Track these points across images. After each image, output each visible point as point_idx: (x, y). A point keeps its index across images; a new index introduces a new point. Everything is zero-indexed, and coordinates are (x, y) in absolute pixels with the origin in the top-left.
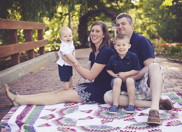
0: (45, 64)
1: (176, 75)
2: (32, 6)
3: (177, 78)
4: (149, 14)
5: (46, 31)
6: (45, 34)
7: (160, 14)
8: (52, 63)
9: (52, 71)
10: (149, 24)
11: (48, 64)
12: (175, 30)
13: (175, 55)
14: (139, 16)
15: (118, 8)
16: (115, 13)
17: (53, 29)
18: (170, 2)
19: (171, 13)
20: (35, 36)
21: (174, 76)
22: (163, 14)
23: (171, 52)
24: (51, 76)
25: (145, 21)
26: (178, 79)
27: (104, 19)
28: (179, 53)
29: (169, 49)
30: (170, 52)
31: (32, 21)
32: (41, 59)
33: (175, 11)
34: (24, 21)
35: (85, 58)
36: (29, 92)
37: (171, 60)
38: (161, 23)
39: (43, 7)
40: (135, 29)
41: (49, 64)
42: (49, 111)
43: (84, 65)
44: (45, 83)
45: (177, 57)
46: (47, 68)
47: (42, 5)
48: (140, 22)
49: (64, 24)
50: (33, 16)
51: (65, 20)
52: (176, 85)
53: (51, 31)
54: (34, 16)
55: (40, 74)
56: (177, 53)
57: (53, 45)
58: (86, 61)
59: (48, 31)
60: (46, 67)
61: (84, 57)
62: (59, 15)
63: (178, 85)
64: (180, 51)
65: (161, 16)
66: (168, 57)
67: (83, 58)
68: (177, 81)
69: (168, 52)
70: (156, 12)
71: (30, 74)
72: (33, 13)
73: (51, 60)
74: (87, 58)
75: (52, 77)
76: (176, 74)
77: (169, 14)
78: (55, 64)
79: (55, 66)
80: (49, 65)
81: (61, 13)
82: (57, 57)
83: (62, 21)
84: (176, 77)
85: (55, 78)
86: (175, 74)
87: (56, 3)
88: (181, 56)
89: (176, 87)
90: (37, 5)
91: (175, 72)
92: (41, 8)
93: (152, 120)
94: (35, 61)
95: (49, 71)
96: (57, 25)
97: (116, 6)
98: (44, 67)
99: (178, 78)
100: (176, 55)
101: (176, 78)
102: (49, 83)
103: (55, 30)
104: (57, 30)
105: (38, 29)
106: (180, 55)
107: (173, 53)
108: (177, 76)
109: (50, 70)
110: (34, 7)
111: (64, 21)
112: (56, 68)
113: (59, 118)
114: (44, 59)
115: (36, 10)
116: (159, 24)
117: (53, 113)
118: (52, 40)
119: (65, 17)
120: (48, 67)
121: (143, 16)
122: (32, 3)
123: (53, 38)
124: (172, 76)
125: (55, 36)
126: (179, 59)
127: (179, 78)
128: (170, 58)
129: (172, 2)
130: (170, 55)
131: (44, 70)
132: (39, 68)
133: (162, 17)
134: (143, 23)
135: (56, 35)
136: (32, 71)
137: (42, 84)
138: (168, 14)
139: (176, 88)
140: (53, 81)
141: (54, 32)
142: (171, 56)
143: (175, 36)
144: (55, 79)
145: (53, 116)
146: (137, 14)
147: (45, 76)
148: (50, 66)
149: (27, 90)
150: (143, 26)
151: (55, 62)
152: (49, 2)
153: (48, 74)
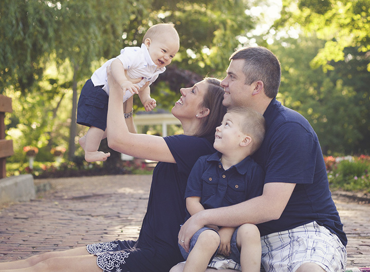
0: (6, 204)
1: (358, 229)
3: (360, 236)
5: (9, 127)
6: (7, 135)
7: (311, 83)
8: (22, 203)
9: (23, 220)
11: (13, 205)
12: (351, 127)
13: (352, 183)
15: (202, 65)
16: (194, 76)
17: (29, 124)
18: (336, 51)
19: (339, 83)
21: (353, 232)
22: (320, 83)
23: (341, 176)
24: (21, 231)
26: (363, 239)
27: (166, 103)
28: (363, 177)
29: (336, 168)
30: (340, 174)
33: (350, 76)
35: (115, 194)
37: (341, 196)
38: (313, 107)
41: (16, 204)
43: (110, 210)
45: (359, 187)
46: (10, 214)
49: (58, 113)
52: (358, 251)
56: (359, 176)
57: (26, 165)
58: (116, 202)
59: (16, 127)
60: (7, 211)
61: (112, 193)
63: (365, 251)
64: (366, 172)
65: (315, 89)
66: (335, 189)
67: (107, 194)
68: (361, 243)
69: (334, 175)
70: (302, 79)
73: (21, 196)
74: (118, 196)
75: (22, 233)
76: (356, 227)
77: (335, 85)
78: (31, 205)
79: (31, 208)
80: (15, 207)
81: (52, 81)
82: (36, 189)
83: (54, 104)
84: (359, 234)
85: (30, 236)
86: (354, 226)
88: (368, 184)
89: (360, 255)
91: (355, 223)
95: (16, 221)
96: (39, 112)
97: (197, 61)
98: (3, 210)
99: (362, 235)
100: (355, 182)
101: (357, 236)
102: (15, 248)
103: (34, 126)
104: (39, 126)
106: (367, 181)
107: (347, 178)
108: (359, 232)
109: (17, 218)
111: (59, 104)
112: (34, 213)
116: (310, 111)
118: (24, 153)
120: (13, 212)
123: (28, 148)
124: (346, 231)
125: (34, 142)
126: (365, 192)
127: (365, 235)
128: (340, 189)
129: (343, 51)
130: (339, 183)
133: (316, 92)
135: (37, 139)
138: (331, 84)
139: (358, 259)
140: (26, 243)
141: (32, 130)
142: (343, 186)
143: (350, 141)
144: (31, 239)
147: (3, 230)
148: (18, 209)
151: (31, 201)
152: (25, 42)
153: (13, 227)
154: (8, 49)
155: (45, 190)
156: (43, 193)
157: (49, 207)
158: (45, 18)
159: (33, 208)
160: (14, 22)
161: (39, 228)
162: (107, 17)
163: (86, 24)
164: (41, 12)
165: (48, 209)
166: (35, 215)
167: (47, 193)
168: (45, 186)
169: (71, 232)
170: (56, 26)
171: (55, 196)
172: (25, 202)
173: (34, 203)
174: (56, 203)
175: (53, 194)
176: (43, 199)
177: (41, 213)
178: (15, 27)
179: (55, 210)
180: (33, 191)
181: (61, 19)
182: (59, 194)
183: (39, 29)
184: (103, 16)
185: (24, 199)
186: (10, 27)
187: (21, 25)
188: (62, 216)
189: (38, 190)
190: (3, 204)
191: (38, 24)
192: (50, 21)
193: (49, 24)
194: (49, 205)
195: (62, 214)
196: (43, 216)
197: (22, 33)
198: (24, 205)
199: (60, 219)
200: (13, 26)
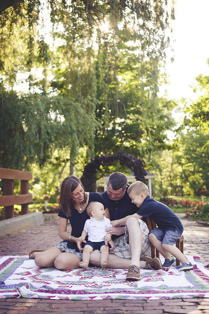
0: (28, 227)
2: (17, 148)
4: (192, 158)
5: (34, 183)
6: (33, 188)
8: (36, 226)
9: (35, 234)
10: (193, 173)
11: (31, 227)
13: (207, 217)
14: (178, 160)
17: (45, 182)
20: (17, 190)
23: (203, 213)
24: (33, 239)
25: (187, 168)
31: (15, 168)
32: (22, 220)
34: (4, 167)
36: (4, 253)
37: (201, 223)
39: (30, 150)
40: (172, 180)
42: (25, 269)
44: (24, 245)
46: (30, 232)
47: (29, 148)
48: (180, 169)
50: (16, 161)
51: (65, 169)
53: (42, 183)
54: (18, 161)
55: (19, 236)
57: (43, 205)
59: (38, 184)
60: (29, 229)
62: (55, 162)
66: (199, 219)
71: (7, 236)
72: (16, 158)
73: (36, 223)
80: (32, 228)
81: (57, 159)
82: (45, 219)
83: (59, 170)
84: (192, 242)
85: (37, 241)
87: (48, 145)
90: (22, 147)
92: (28, 152)
93: (130, 275)
94: (14, 221)
95: (32, 235)
96: (51, 175)
98: (26, 230)
105: (22, 179)
107: (205, 214)
109: (33, 233)
110: (19, 150)
111: (63, 170)
113: (36, 275)
114: (26, 219)
115: (22, 153)
117: (30, 271)
118: (42, 198)
119: (65, 165)
120: (31, 230)
121: (183, 161)
122: (16, 144)
123: (44, 195)
125: (48, 192)
131: (25, 233)
132: (19, 231)
134: (184, 171)
135: (50, 190)
136: (9, 233)
137: (21, 247)
142: (203, 218)
144: (37, 243)
145: (29, 273)
146: (174, 157)
147: (25, 238)
148: (34, 229)
149: (2, 252)
150: (183, 175)
151: (41, 225)
152: (40, 143)
153: (30, 237)
154: (31, 147)
155: (49, 220)
156: (48, 221)
157: (49, 229)
158: (49, 131)
159: (41, 229)
160: (34, 134)
161: (42, 238)
162: (82, 129)
163: (71, 134)
164: (47, 128)
165: (48, 229)
166: (41, 232)
167: (50, 221)
168: (49, 217)
169: (57, 240)
170: (55, 135)
171: (54, 223)
172: (38, 226)
173: (42, 226)
174: (53, 226)
175: (53, 222)
176: (47, 225)
177: (44, 231)
178: (35, 136)
179: (52, 230)
180: (42, 221)
181: (58, 131)
182: (56, 222)
183: (47, 136)
184: (80, 129)
185: (38, 224)
186: (32, 136)
187: (38, 135)
188: (54, 233)
189: (46, 220)
190: (26, 227)
191: (47, 134)
192: (52, 132)
193: (52, 134)
194: (49, 227)
195: (54, 232)
196: (45, 233)
197: (38, 139)
198: (37, 227)
199: (53, 234)
200: (34, 135)
